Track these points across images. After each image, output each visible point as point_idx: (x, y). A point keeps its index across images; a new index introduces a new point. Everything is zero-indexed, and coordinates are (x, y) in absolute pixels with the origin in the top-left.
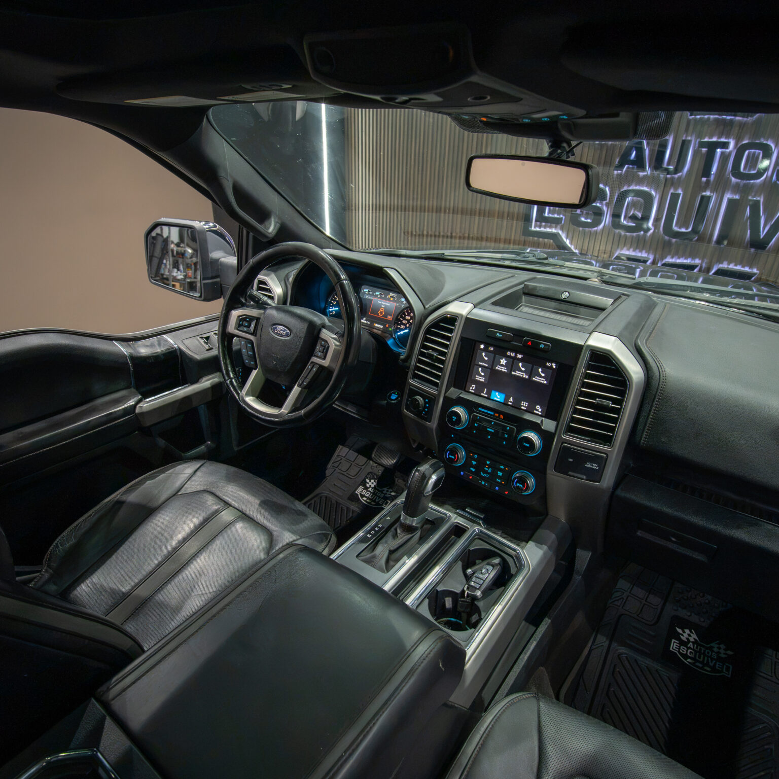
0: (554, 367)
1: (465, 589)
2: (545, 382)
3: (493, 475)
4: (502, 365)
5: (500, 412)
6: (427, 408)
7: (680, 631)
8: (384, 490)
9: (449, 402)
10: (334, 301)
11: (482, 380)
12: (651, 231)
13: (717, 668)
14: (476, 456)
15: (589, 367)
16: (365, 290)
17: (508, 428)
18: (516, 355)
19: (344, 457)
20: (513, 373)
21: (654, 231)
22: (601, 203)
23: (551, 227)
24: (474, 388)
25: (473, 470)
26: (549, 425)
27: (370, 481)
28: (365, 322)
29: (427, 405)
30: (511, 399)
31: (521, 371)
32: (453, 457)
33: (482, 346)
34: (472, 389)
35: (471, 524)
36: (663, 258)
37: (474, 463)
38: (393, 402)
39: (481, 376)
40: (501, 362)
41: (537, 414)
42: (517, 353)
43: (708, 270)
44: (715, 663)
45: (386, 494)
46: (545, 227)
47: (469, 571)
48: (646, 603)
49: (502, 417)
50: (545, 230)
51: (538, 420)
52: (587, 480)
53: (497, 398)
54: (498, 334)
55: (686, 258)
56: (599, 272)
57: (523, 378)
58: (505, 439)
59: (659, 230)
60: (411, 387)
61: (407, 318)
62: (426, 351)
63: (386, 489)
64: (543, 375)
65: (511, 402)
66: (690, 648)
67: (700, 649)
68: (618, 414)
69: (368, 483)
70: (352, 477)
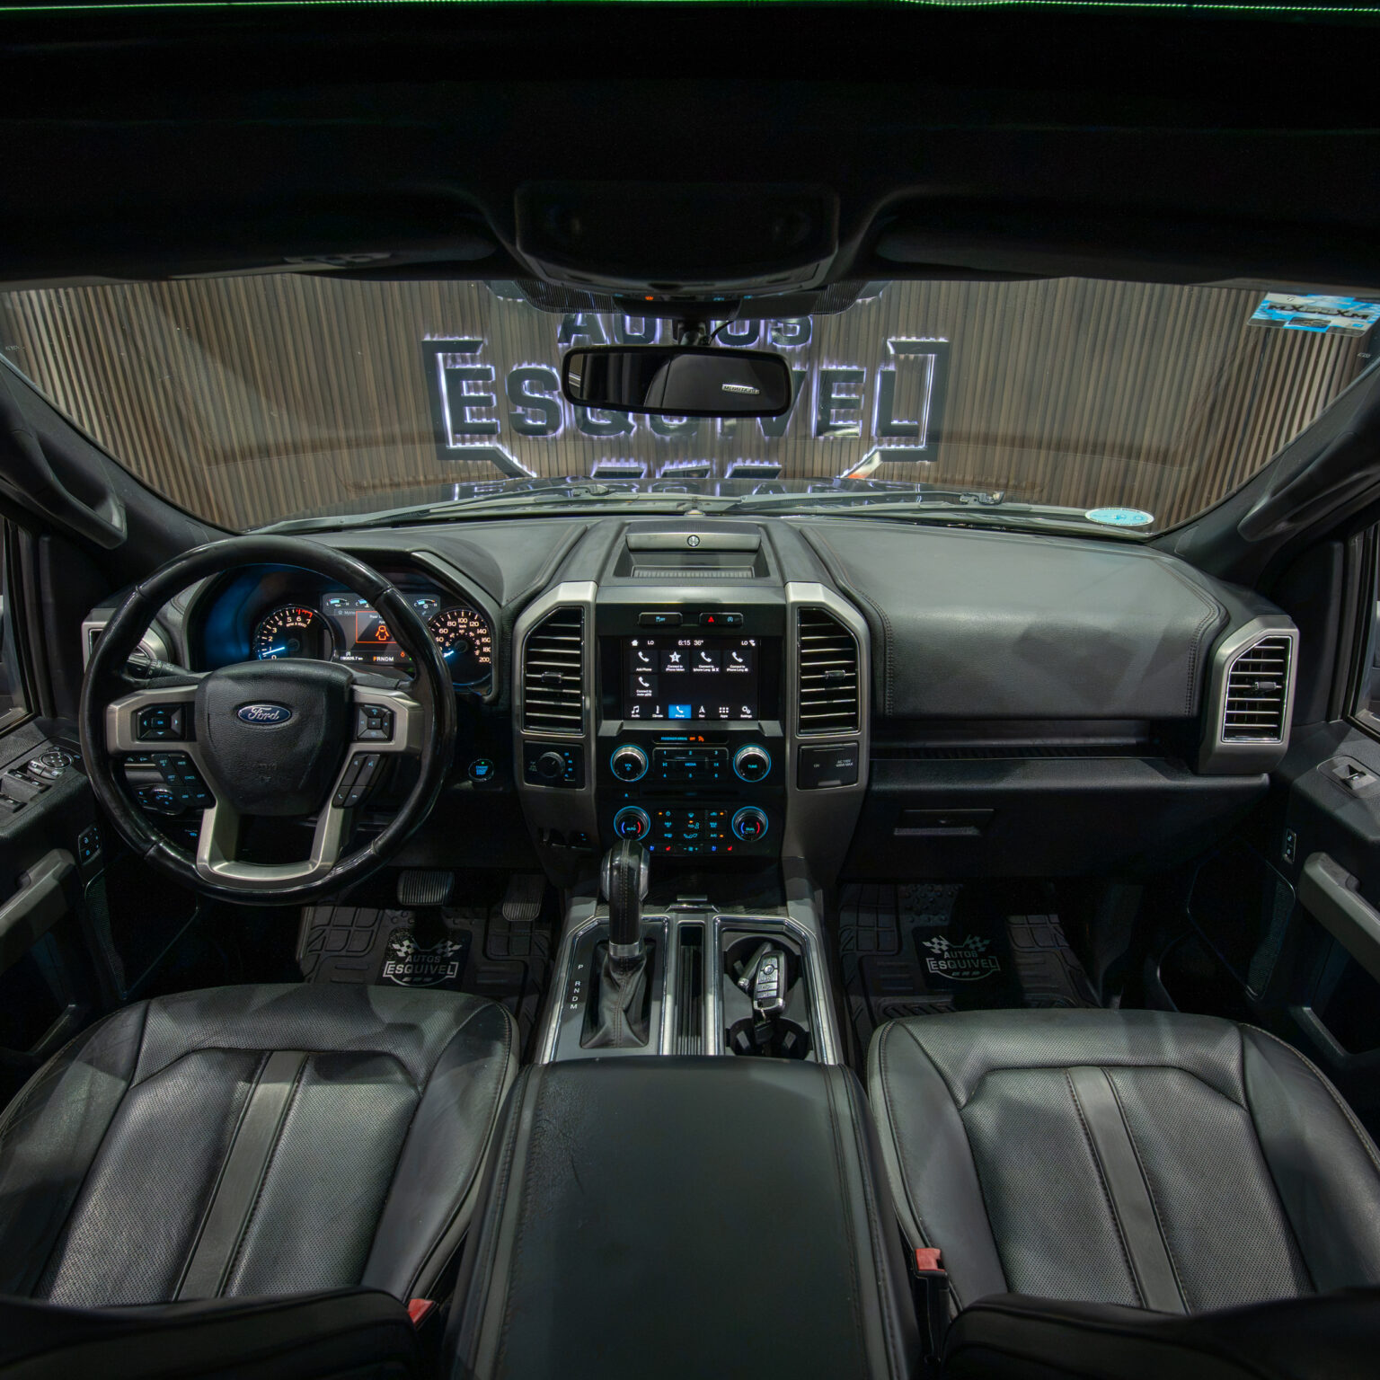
0: (754, 645)
1: (756, 1007)
2: (746, 670)
3: (704, 830)
4: (675, 663)
5: (696, 734)
6: (570, 765)
7: (928, 944)
8: (437, 949)
9: (607, 745)
10: (267, 635)
11: (649, 694)
12: (635, 429)
13: (983, 966)
14: (668, 813)
15: (803, 632)
16: (332, 602)
17: (716, 753)
18: (692, 643)
19: (328, 925)
20: (695, 670)
21: (638, 428)
22: (551, 394)
23: (481, 440)
24: (637, 711)
25: (670, 836)
26: (771, 728)
27: (402, 945)
28: (353, 658)
29: (570, 762)
30: (702, 710)
31: (707, 663)
32: (634, 829)
33: (635, 643)
34: (635, 713)
35: (703, 915)
36: (660, 466)
37: (668, 824)
38: (481, 780)
39: (645, 688)
40: (671, 659)
41: (747, 722)
42: (692, 639)
43: (722, 473)
44: (980, 962)
45: (444, 953)
46: (472, 441)
47: (743, 982)
48: (880, 929)
49: (701, 739)
50: (473, 446)
51: (753, 727)
52: (843, 785)
53: (680, 714)
54: (658, 618)
55: (690, 462)
56: (692, 500)
57: (711, 674)
58: (715, 770)
59: (644, 426)
60: (527, 741)
61: (442, 631)
62: (540, 676)
63: (439, 945)
64: (740, 660)
65: (702, 713)
66: (948, 959)
67: (958, 954)
68: (856, 684)
69: (400, 950)
70: (362, 954)
